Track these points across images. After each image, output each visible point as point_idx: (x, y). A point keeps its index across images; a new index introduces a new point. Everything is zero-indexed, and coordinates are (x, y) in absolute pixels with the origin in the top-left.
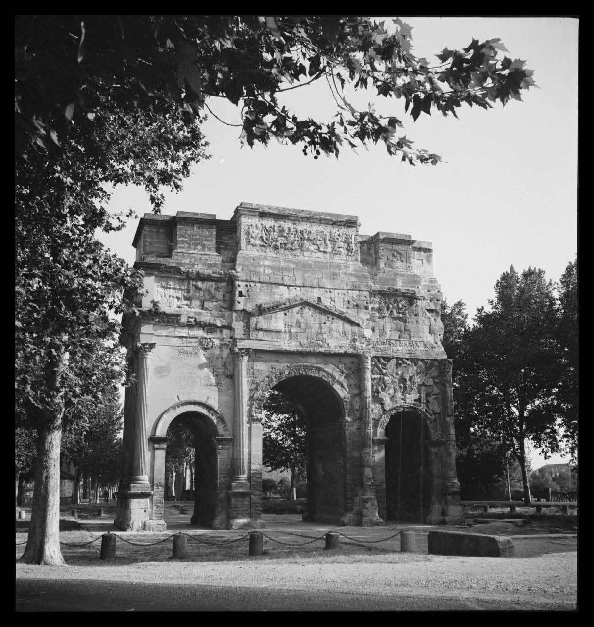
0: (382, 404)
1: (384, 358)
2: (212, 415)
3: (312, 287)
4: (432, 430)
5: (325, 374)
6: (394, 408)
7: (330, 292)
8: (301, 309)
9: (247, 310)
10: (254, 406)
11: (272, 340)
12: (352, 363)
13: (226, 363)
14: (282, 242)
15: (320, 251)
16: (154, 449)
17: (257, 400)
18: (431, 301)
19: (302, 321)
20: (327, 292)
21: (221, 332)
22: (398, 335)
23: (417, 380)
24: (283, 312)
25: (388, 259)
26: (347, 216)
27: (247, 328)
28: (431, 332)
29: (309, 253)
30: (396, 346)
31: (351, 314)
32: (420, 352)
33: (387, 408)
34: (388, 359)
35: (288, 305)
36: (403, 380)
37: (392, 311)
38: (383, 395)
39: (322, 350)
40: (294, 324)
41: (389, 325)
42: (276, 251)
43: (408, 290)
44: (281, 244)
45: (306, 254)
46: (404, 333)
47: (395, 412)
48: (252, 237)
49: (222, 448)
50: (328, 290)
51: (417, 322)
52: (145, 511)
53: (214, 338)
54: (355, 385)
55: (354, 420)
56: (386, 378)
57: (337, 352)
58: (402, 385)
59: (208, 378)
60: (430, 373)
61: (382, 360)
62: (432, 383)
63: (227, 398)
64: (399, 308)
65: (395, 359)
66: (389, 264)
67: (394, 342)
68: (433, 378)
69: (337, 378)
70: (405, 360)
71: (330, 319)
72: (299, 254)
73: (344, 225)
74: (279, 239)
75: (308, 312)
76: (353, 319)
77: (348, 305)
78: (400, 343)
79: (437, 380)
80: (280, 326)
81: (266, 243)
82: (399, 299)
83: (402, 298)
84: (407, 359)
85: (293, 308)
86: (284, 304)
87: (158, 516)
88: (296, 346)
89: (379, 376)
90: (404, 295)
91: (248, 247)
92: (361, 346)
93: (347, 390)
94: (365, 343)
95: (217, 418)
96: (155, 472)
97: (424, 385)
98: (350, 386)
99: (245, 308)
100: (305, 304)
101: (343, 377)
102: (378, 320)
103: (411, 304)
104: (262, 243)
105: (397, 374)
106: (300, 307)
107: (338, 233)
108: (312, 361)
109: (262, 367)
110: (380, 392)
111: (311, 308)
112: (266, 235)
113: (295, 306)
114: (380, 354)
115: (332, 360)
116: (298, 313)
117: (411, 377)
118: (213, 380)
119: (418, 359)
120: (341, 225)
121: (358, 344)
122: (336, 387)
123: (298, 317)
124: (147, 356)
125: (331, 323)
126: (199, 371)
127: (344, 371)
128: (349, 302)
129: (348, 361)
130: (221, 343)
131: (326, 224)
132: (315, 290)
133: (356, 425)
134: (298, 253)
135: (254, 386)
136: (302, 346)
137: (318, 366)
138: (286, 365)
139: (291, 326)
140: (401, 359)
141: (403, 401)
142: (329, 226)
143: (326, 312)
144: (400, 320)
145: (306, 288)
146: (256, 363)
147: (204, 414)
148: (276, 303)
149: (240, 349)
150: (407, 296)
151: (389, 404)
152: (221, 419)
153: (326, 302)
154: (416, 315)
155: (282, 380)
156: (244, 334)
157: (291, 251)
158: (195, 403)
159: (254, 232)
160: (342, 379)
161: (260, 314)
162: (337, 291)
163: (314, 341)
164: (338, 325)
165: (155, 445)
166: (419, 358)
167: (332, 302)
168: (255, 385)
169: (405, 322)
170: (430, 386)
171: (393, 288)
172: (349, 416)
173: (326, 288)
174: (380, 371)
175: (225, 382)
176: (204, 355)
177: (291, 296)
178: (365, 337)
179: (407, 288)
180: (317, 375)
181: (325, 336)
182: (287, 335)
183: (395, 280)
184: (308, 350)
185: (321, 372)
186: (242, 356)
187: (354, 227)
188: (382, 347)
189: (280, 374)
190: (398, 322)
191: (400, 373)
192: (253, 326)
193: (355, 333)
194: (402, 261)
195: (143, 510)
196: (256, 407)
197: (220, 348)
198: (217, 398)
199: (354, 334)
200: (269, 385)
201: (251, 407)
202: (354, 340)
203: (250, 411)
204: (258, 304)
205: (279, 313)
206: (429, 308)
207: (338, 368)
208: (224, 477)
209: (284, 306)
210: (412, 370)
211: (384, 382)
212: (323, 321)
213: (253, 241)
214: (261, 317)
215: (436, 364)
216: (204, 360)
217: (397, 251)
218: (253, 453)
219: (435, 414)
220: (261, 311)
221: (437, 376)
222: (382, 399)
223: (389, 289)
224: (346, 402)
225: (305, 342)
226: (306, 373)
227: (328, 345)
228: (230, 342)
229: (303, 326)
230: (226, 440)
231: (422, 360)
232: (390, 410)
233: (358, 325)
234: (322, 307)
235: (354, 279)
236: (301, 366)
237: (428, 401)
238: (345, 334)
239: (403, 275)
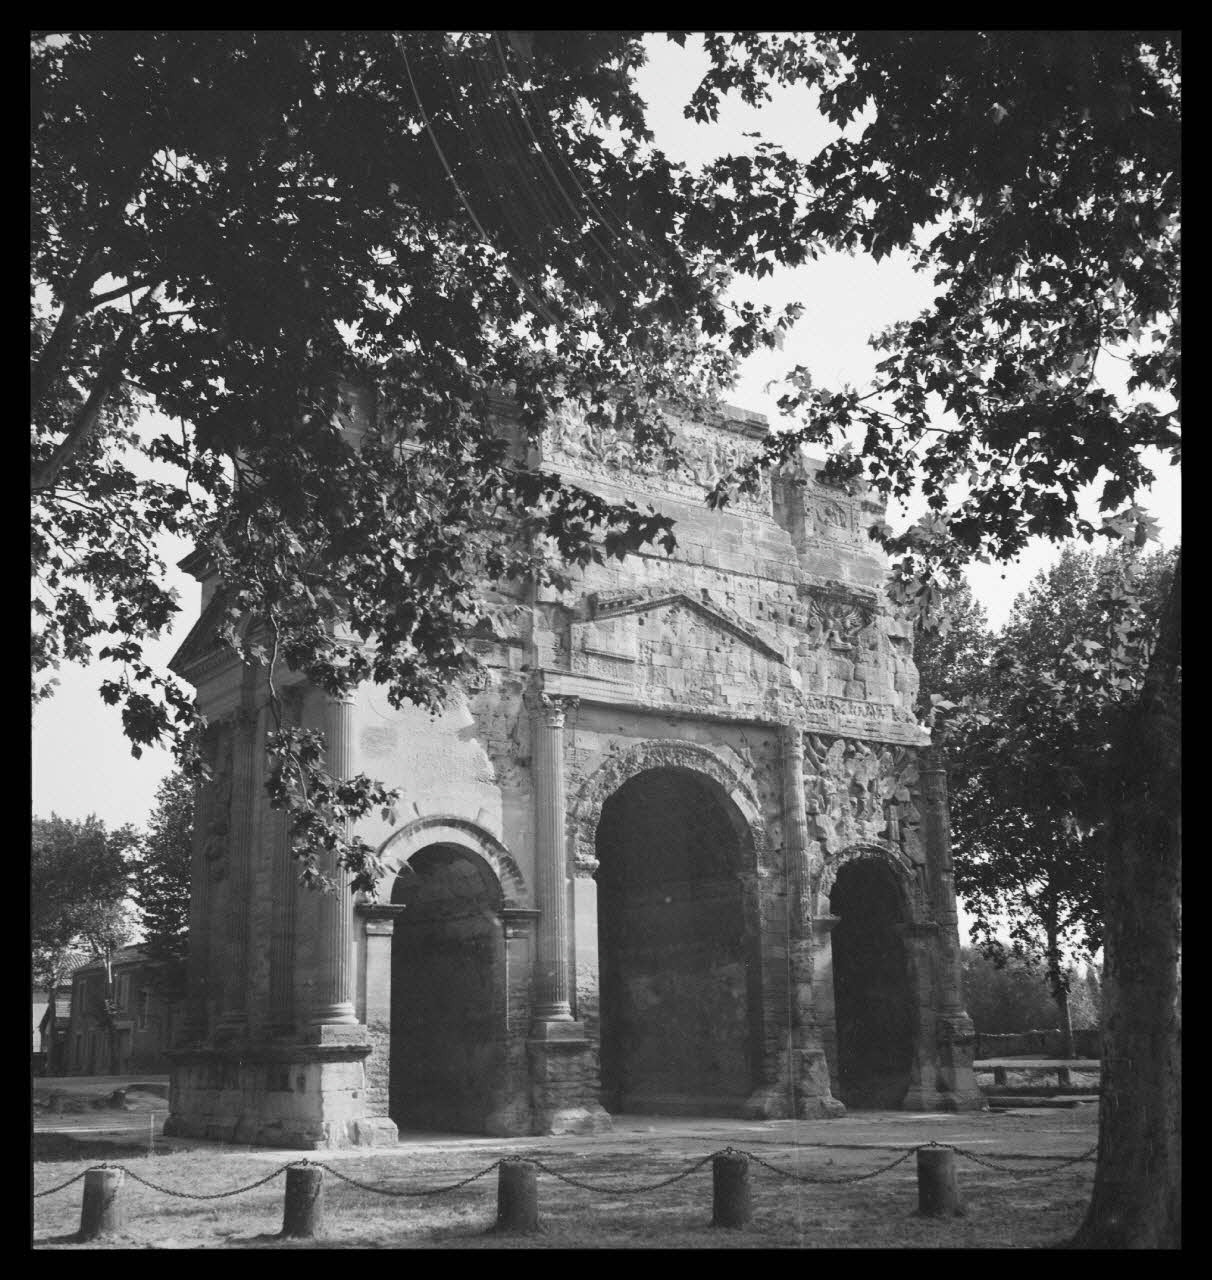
0: (822, 840)
1: (823, 737)
2: (491, 854)
3: (691, 565)
4: (913, 901)
5: (714, 766)
6: (846, 851)
7: (726, 579)
8: (671, 612)
9: (565, 603)
10: (577, 835)
11: (616, 680)
12: (766, 744)
13: (514, 730)
14: (626, 453)
15: (700, 485)
16: (366, 935)
17: (582, 820)
18: (896, 618)
19: (674, 640)
20: (719, 578)
21: (505, 652)
22: (842, 688)
23: (884, 789)
24: (635, 617)
25: (819, 519)
26: (747, 412)
27: (564, 647)
28: (899, 686)
29: (678, 486)
30: (843, 713)
31: (766, 632)
32: (887, 728)
33: (832, 850)
34: (830, 739)
35: (647, 600)
36: (856, 789)
37: (832, 635)
38: (823, 820)
39: (713, 710)
40: (657, 647)
41: (827, 664)
42: (612, 474)
43: (863, 591)
44: (624, 457)
45: (673, 486)
46: (855, 686)
47: (846, 859)
48: (565, 433)
49: (515, 936)
50: (722, 575)
51: (876, 662)
52: (355, 1096)
53: (489, 666)
54: (773, 795)
55: (775, 876)
56: (827, 782)
57: (743, 717)
58: (855, 800)
59: (478, 761)
60: (905, 777)
61: (819, 744)
62: (909, 799)
63: (519, 813)
64: (846, 630)
65: (842, 742)
66: (822, 528)
67: (839, 703)
68: (909, 786)
69: (739, 776)
70: (860, 744)
71: (727, 641)
72: (657, 486)
73: (742, 433)
74: (620, 445)
75: (685, 619)
76: (771, 644)
77: (760, 613)
78: (851, 707)
79: (916, 793)
80: (632, 649)
81: (593, 452)
82: (845, 608)
83: (850, 608)
84: (865, 742)
85: (655, 607)
86: (641, 598)
87: (377, 1106)
88: (663, 699)
89: (814, 777)
90: (855, 601)
91: (556, 455)
92: (788, 711)
93: (759, 806)
94: (794, 701)
95: (502, 861)
96: (369, 995)
97: (894, 801)
98: (763, 797)
99: (560, 599)
100: (682, 601)
101: (749, 775)
102: (808, 652)
103: (866, 622)
104: (585, 451)
105: (847, 775)
106: (670, 607)
107: (730, 448)
108: (690, 735)
109: (592, 743)
110: (817, 814)
111: (691, 613)
112: (593, 432)
113: (663, 603)
114: (816, 728)
115: (727, 735)
116: (665, 621)
117: (871, 783)
118: (490, 769)
119: (882, 744)
120: (735, 431)
121: (780, 701)
122: (738, 797)
123: (666, 629)
124: (349, 700)
125: (728, 649)
126: (460, 744)
127: (751, 761)
128: (761, 604)
129: (758, 738)
130: (505, 678)
131: (710, 425)
132: (698, 571)
133: (777, 887)
134: (656, 482)
135: (576, 788)
136: (675, 698)
137: (702, 746)
138: (639, 740)
139: (652, 650)
140: (854, 741)
141: (858, 836)
142: (713, 429)
143: (719, 623)
144: (846, 656)
145: (680, 566)
146: (579, 734)
147: (473, 852)
148: (626, 594)
149: (554, 697)
150: (860, 604)
151: (835, 843)
152: (509, 863)
153: (719, 600)
154: (873, 647)
155: (631, 775)
156: (556, 662)
157: (642, 477)
158: (452, 823)
159: (569, 423)
160: (747, 778)
161: (592, 617)
162: (738, 579)
163: (697, 689)
164: (743, 657)
165: (369, 926)
166: (885, 740)
167: (730, 602)
168: (579, 786)
169: (856, 660)
170: (906, 803)
171: (836, 583)
172: (766, 865)
173: (717, 569)
174: (816, 766)
175: (513, 773)
176: (468, 706)
177: (652, 580)
178: (792, 687)
179: (861, 586)
180: (700, 769)
181: (719, 680)
182: (645, 671)
183: (838, 567)
184: (687, 708)
185: (708, 762)
186: (557, 712)
187: (760, 438)
188: (819, 711)
189: (629, 761)
190: (844, 659)
191: (851, 772)
192: (576, 643)
193: (775, 677)
194: (843, 525)
195: (350, 1092)
196: (581, 839)
197: (503, 691)
198: (499, 811)
199: (772, 679)
200: (607, 787)
201: (572, 837)
202: (773, 693)
203: (570, 846)
204: (587, 593)
205: (628, 617)
206: (893, 634)
207: (740, 755)
208: (521, 1007)
209: (642, 603)
210: (873, 767)
211: (823, 792)
212: (714, 644)
213: (567, 442)
214: (592, 624)
215: (913, 755)
216: (470, 720)
217: (835, 504)
218: (579, 948)
219: (915, 866)
220: (594, 607)
221: (917, 783)
222: (822, 830)
223: (828, 583)
224: (757, 832)
225: (681, 689)
226: (678, 761)
227: (726, 701)
228: (523, 678)
229: (676, 651)
230: (523, 915)
231: (891, 747)
232: (839, 855)
233: (780, 659)
234: (714, 612)
235: (768, 555)
236: (668, 745)
237: (903, 838)
238: (756, 678)
239: (851, 557)
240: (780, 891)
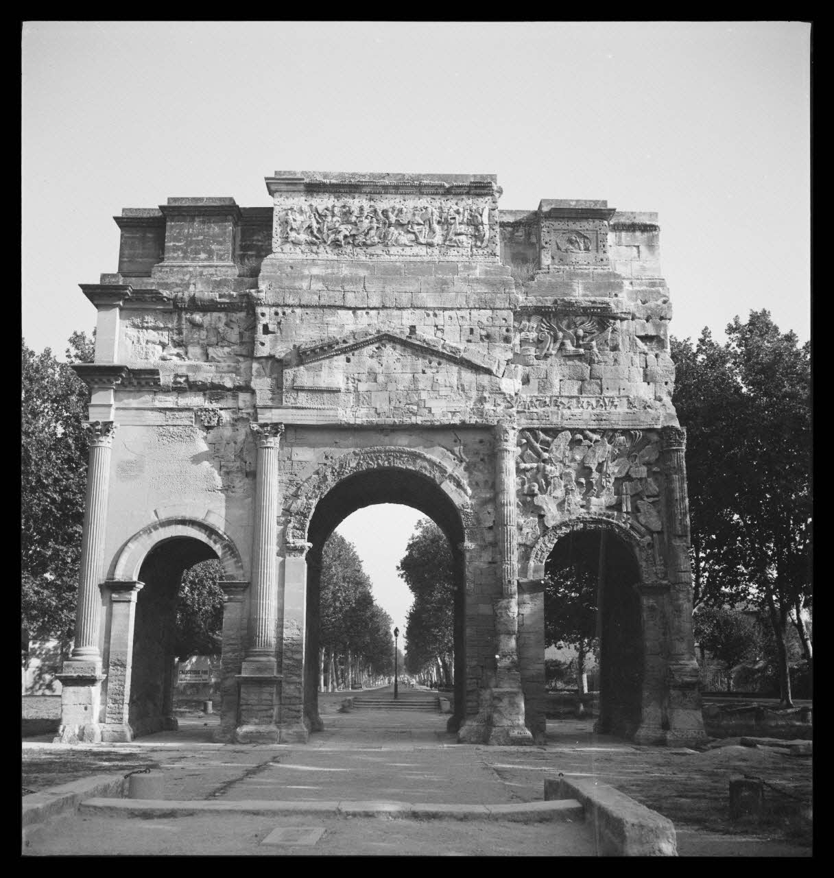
0: (541, 517)
1: (545, 431)
2: (215, 542)
3: (400, 309)
4: (644, 564)
5: (425, 464)
6: (565, 524)
7: (435, 315)
8: (377, 348)
9: (277, 356)
10: (290, 525)
11: (323, 407)
12: (481, 442)
13: (242, 450)
14: (347, 233)
15: (422, 244)
16: (112, 602)
17: (297, 514)
18: (647, 321)
19: (379, 370)
20: (428, 315)
21: (235, 397)
22: (576, 387)
23: (613, 469)
24: (343, 357)
25: (559, 248)
26: (475, 176)
27: (278, 389)
28: (648, 378)
29: (399, 249)
30: (569, 408)
31: (476, 352)
32: (618, 415)
33: (550, 523)
34: (554, 432)
35: (351, 342)
36: (585, 470)
37: (563, 344)
38: (540, 500)
39: (418, 420)
40: (364, 377)
41: (557, 372)
42: (336, 251)
43: (594, 302)
44: (346, 237)
45: (393, 250)
46: (590, 384)
47: (565, 530)
48: (292, 229)
49: (230, 600)
50: (431, 313)
51: (616, 360)
52: (86, 709)
53: (221, 409)
54: (486, 482)
55: (483, 548)
56: (548, 468)
57: (447, 422)
58: (583, 480)
59: (208, 477)
60: (643, 456)
61: (542, 436)
62: (645, 475)
63: (241, 512)
64: (578, 338)
65: (568, 433)
66: (561, 257)
67: (565, 401)
68: (647, 464)
69: (449, 470)
70: (588, 432)
71: (434, 364)
72: (379, 252)
73: (468, 193)
74: (342, 228)
75: (390, 353)
76: (477, 361)
77: (471, 337)
78: (579, 402)
79: (655, 469)
80: (339, 381)
81: (317, 238)
82: (578, 320)
83: (584, 318)
84: (593, 431)
85: (361, 347)
86: (345, 342)
87: (115, 716)
88: (367, 416)
89: (535, 465)
90: (586, 312)
91: (284, 247)
92: (494, 411)
93: (470, 491)
94: (503, 405)
95: (224, 547)
96: (112, 642)
97: (628, 477)
98: (475, 485)
99: (272, 353)
100: (384, 339)
101: (462, 468)
102: (535, 362)
103: (603, 326)
104: (310, 238)
105: (573, 460)
106: (377, 345)
107: (455, 208)
108: (402, 442)
109: (306, 455)
110: (536, 495)
111: (398, 346)
112: (318, 223)
113: (367, 343)
114: (536, 424)
115: (439, 438)
116: (372, 357)
117: (600, 465)
118: (219, 481)
119: (615, 431)
120: (461, 194)
121: (488, 406)
122: (448, 487)
123: (373, 363)
124: (100, 444)
125: (435, 370)
126: (194, 466)
127: (464, 457)
128: (472, 331)
129: (472, 438)
130: (235, 416)
131: (433, 194)
132: (406, 313)
133: (487, 557)
134: (378, 250)
135: (292, 490)
136: (379, 414)
137: (412, 450)
138: (352, 450)
139: (359, 381)
140: (581, 431)
141: (583, 510)
142: (437, 197)
143: (425, 351)
144: (580, 360)
145: (389, 311)
146: (296, 450)
147: (201, 541)
148: (326, 341)
149: (263, 426)
150: (593, 314)
151: (553, 516)
152: (230, 548)
153: (426, 333)
154: (615, 348)
155: (343, 477)
156: (272, 399)
157: (365, 248)
158: (183, 522)
159: (295, 220)
160: (459, 472)
161: (301, 362)
162: (447, 313)
163: (402, 405)
164: (449, 374)
165: (114, 595)
166: (616, 427)
167: (439, 334)
168: (295, 489)
169: (591, 362)
170: (641, 479)
171: (563, 300)
172: (471, 540)
173: (427, 308)
174: (539, 455)
175: (240, 483)
176: (205, 438)
177: (360, 327)
178: (504, 394)
179: (593, 299)
180: (410, 467)
181: (424, 395)
182: (352, 397)
183: (568, 286)
184: (390, 421)
185: (418, 461)
186: (267, 437)
187: (486, 195)
188: (540, 410)
189: (341, 466)
190: (577, 363)
191: (578, 457)
192: (287, 383)
193: (484, 387)
194: (587, 249)
195: (83, 707)
196: (294, 527)
197: (233, 425)
198: (223, 512)
199: (481, 388)
200: (319, 488)
201: (286, 527)
202: (482, 400)
203: (283, 534)
204: (298, 345)
205: (336, 358)
206: (643, 334)
207: (453, 453)
208: (234, 651)
209: (345, 345)
210: (604, 450)
211: (545, 477)
212: (420, 368)
213: (293, 235)
214: (302, 368)
215: (655, 438)
216: (203, 447)
217: (578, 233)
218: (287, 608)
219: (651, 532)
220: (303, 356)
221: (657, 460)
222: (540, 508)
223: (556, 302)
224: (467, 514)
225: (384, 407)
226: (389, 463)
227: (430, 411)
228: (248, 414)
229: (381, 379)
230: (236, 585)
231: (625, 432)
232: (555, 528)
233: (488, 372)
234: (418, 343)
235: (481, 289)
236: (380, 452)
237: (636, 509)
238: (463, 390)
239: (588, 275)
240: (490, 560)
